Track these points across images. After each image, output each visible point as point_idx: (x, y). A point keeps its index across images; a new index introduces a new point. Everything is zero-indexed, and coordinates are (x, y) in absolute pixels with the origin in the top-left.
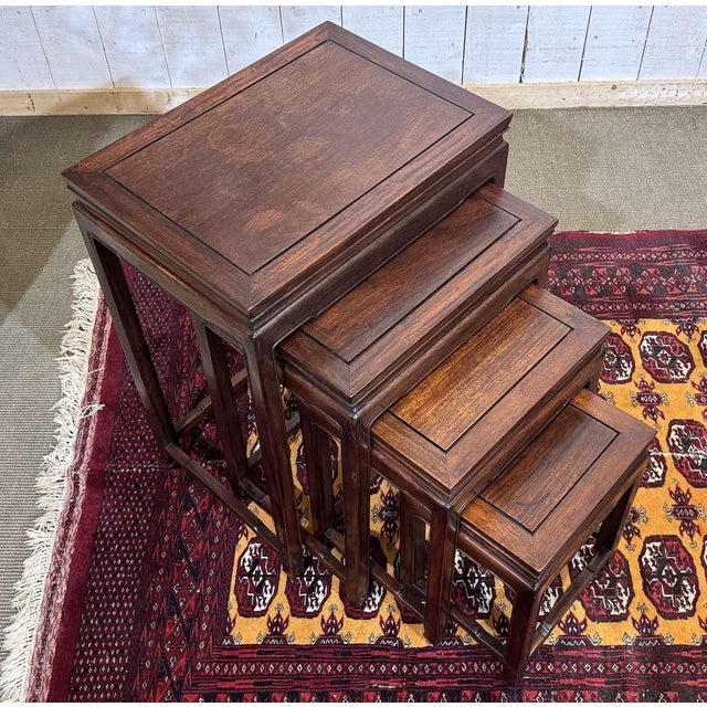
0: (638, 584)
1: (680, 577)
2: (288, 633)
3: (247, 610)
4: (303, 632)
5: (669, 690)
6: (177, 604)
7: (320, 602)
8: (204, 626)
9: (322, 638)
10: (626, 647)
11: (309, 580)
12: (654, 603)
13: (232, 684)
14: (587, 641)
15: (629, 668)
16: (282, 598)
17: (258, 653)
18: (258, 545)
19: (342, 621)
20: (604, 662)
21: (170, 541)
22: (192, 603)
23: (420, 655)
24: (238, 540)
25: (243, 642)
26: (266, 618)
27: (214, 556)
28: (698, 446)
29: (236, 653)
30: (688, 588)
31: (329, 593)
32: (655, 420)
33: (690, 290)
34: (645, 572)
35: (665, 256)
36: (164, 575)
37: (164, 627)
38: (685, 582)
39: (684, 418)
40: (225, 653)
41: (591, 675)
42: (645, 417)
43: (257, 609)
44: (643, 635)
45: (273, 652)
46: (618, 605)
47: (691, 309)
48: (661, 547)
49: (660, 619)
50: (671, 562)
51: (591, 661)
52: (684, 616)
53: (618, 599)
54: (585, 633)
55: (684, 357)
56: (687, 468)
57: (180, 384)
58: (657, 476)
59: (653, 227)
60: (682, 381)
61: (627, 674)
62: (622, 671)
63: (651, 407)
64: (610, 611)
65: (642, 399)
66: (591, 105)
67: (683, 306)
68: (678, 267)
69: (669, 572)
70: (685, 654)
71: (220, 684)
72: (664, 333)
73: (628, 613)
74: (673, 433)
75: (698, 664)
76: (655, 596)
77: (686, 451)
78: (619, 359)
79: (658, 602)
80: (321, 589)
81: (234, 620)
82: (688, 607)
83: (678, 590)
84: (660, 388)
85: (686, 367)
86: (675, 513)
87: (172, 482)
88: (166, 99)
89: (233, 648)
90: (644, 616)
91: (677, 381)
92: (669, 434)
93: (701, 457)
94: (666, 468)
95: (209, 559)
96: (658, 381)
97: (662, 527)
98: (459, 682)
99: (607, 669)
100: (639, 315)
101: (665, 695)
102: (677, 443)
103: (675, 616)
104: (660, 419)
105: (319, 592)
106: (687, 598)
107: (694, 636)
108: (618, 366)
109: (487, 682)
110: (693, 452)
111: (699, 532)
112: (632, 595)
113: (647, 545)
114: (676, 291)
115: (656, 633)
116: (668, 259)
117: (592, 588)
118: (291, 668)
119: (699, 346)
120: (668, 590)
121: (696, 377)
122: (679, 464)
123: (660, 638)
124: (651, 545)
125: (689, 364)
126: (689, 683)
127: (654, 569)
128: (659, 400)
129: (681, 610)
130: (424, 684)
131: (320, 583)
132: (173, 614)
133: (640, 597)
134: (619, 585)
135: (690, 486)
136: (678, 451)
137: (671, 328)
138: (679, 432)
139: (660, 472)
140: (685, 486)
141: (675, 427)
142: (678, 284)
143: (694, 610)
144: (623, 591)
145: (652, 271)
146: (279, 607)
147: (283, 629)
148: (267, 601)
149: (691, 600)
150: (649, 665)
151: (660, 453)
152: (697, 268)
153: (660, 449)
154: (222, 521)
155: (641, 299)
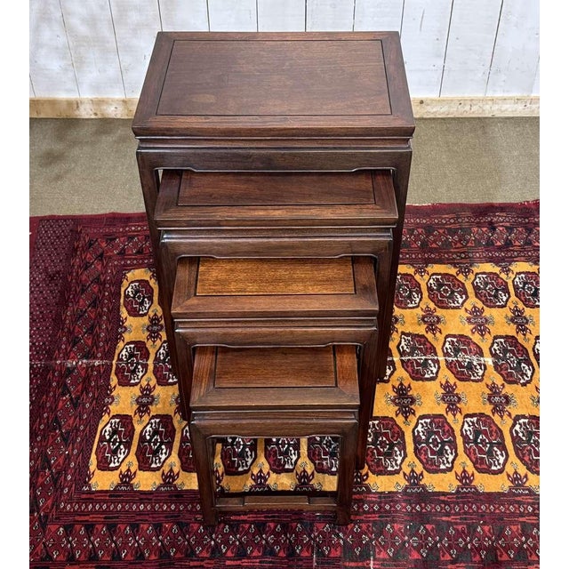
0: (410, 447)
1: (443, 444)
2: (134, 482)
3: (104, 465)
4: (147, 481)
5: (428, 523)
6: (49, 462)
7: (162, 460)
8: (69, 477)
9: (161, 486)
10: (397, 492)
11: (155, 444)
12: (421, 461)
13: (86, 518)
14: (367, 487)
15: (398, 507)
16: (132, 458)
17: (110, 496)
18: (118, 420)
19: (178, 474)
20: (379, 503)
21: (48, 417)
22: (61, 461)
24: (102, 417)
25: (98, 489)
26: (118, 472)
27: (82, 428)
28: (466, 353)
29: (93, 496)
30: (449, 451)
31: (170, 454)
32: (434, 334)
33: (469, 244)
34: (416, 440)
35: (452, 221)
36: (41, 441)
37: (38, 477)
38: (447, 447)
39: (457, 333)
40: (84, 496)
41: (368, 512)
42: (427, 332)
43: (112, 465)
44: (411, 484)
45: (122, 496)
46: (394, 464)
47: (469, 257)
48: (431, 423)
49: (425, 473)
50: (437, 433)
51: (369, 503)
52: (444, 471)
53: (394, 459)
54: (366, 482)
55: (461, 291)
56: (456, 368)
57: (68, 306)
58: (432, 373)
59: (445, 201)
60: (458, 308)
61: (396, 511)
62: (393, 509)
63: (432, 325)
64: (387, 468)
65: (426, 319)
67: (463, 256)
68: (461, 229)
69: (435, 440)
70: (442, 498)
71: (77, 518)
72: (447, 274)
73: (401, 469)
74: (447, 343)
75: (452, 505)
76: (422, 457)
77: (456, 356)
78: (411, 292)
79: (424, 461)
80: (164, 451)
81: (93, 473)
82: (447, 465)
83: (441, 453)
84: (440, 312)
85: (462, 298)
86: (443, 399)
87: (53, 375)
88: (76, 106)
89: (90, 492)
90: (413, 471)
91: (454, 308)
92: (444, 344)
93: (467, 360)
94: (439, 368)
95: (78, 430)
96: (439, 307)
97: (432, 408)
98: (265, 517)
99: (381, 507)
100: (428, 262)
101: (425, 527)
102: (449, 351)
103: (437, 471)
104: (438, 334)
105: (162, 454)
106: (447, 459)
107: (451, 485)
108: (410, 297)
109: (288, 517)
110: (461, 357)
111: (460, 412)
112: (405, 456)
113: (420, 421)
114: (459, 245)
115: (421, 483)
116: (454, 223)
117: (375, 451)
118: (134, 507)
119: (473, 283)
120: (433, 453)
121: (468, 305)
122: (450, 366)
123: (424, 487)
124: (423, 421)
125: (464, 296)
126: (444, 519)
127: (423, 437)
128: (439, 320)
129: (442, 467)
130: (238, 518)
131: (163, 447)
132: (45, 469)
133: (411, 456)
134: (396, 449)
135: (457, 380)
136: (449, 356)
137: (453, 271)
138: (452, 343)
139: (435, 370)
140: (452, 380)
141: (449, 339)
142: (460, 240)
143: (452, 467)
144: (398, 453)
145: (441, 231)
146: (130, 464)
147: (131, 479)
148: (120, 460)
149: (450, 460)
150: (413, 505)
151: (436, 358)
152: (476, 229)
153: (436, 355)
154: (91, 404)
155: (432, 251)
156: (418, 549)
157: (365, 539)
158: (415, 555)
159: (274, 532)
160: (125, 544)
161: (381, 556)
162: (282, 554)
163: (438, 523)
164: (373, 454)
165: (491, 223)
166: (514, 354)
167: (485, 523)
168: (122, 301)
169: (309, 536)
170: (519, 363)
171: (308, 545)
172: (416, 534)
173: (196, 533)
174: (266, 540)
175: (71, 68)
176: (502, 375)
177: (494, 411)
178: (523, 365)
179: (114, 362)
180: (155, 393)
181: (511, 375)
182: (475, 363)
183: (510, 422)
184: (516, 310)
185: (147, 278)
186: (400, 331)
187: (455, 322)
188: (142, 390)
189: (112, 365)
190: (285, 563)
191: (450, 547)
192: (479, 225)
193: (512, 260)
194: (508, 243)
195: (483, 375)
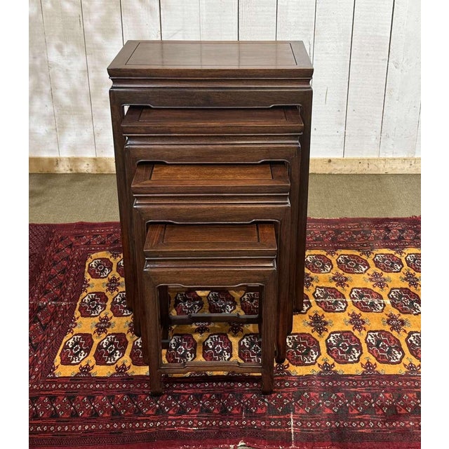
0: (323, 349)
1: (351, 347)
2: (92, 371)
3: (66, 362)
4: (102, 371)
5: (339, 392)
7: (116, 359)
8: (37, 369)
9: (115, 374)
10: (313, 375)
11: (110, 350)
12: (333, 357)
13: (50, 392)
14: (288, 372)
15: (314, 383)
16: (91, 358)
17: (71, 380)
18: (79, 337)
19: (129, 367)
20: (297, 382)
23: (178, 380)
24: (66, 335)
25: (61, 376)
26: (79, 366)
27: (49, 341)
28: (369, 298)
29: (56, 380)
30: (356, 351)
31: (123, 356)
32: (343, 287)
33: (370, 239)
34: (329, 345)
35: (356, 227)
38: (354, 349)
39: (361, 287)
40: (49, 380)
41: (289, 387)
42: (337, 286)
44: (324, 370)
45: (81, 380)
46: (310, 359)
47: (370, 246)
48: (341, 336)
49: (336, 364)
50: (346, 341)
51: (289, 382)
52: (352, 363)
53: (310, 356)
54: (287, 370)
55: (363, 264)
56: (361, 305)
57: (41, 273)
58: (341, 308)
60: (361, 273)
61: (312, 385)
62: (309, 384)
63: (341, 282)
64: (304, 362)
65: (336, 279)
66: (317, 172)
67: (365, 245)
68: (363, 231)
69: (344, 345)
70: (350, 378)
71: (41, 393)
72: (352, 255)
73: (316, 362)
74: (354, 292)
76: (334, 355)
77: (360, 299)
78: (324, 264)
79: (335, 357)
80: (118, 354)
81: (57, 367)
82: (354, 359)
83: (349, 352)
84: (347, 275)
86: (350, 322)
88: (56, 163)
89: (54, 378)
90: (326, 363)
91: (359, 273)
92: (351, 293)
93: (370, 301)
94: (347, 305)
95: (45, 342)
96: (346, 272)
97: (342, 327)
98: (202, 391)
99: (299, 384)
100: (336, 248)
101: (336, 395)
102: (355, 296)
103: (346, 363)
104: (346, 287)
105: (116, 355)
106: (354, 355)
107: (357, 371)
108: (323, 267)
110: (364, 300)
111: (365, 329)
112: (320, 354)
113: (332, 335)
114: (362, 239)
115: (333, 369)
116: (358, 228)
117: (295, 352)
118: (91, 386)
119: (373, 260)
120: (342, 352)
121: (370, 272)
122: (356, 304)
123: (335, 372)
124: (334, 335)
125: (366, 267)
126: (352, 390)
127: (335, 344)
128: (346, 279)
129: (350, 360)
130: (179, 391)
131: (117, 351)
133: (324, 355)
134: (312, 351)
135: (361, 312)
136: (355, 299)
137: (357, 253)
138: (358, 292)
139: (344, 307)
140: (358, 312)
141: (355, 290)
142: (362, 237)
143: (359, 360)
144: (314, 353)
145: (347, 232)
146: (89, 361)
147: (89, 370)
148: (81, 359)
149: (356, 356)
150: (326, 382)
151: (344, 300)
152: (375, 231)
153: (344, 298)
154: (57, 328)
155: (340, 243)
156: (330, 408)
157: (286, 402)
158: (328, 411)
159: (209, 399)
160: (83, 408)
161: (300, 412)
162: (216, 411)
163: (346, 392)
164: (293, 354)
165: (387, 227)
166: (407, 298)
167: (386, 392)
168: (86, 270)
169: (239, 401)
170: (412, 302)
171: (238, 407)
172: (329, 399)
173: (143, 401)
174: (203, 404)
175: (55, 132)
176: (398, 309)
177: (392, 329)
178: (415, 304)
179: (78, 303)
180: (112, 321)
181: (406, 309)
182: (376, 303)
183: (406, 335)
184: (408, 273)
185: (108, 257)
186: (315, 285)
187: (360, 280)
188: (101, 319)
189: (76, 305)
190: (219, 417)
191: (357, 406)
192: (377, 228)
193: (404, 247)
194: (401, 238)
195: (383, 309)
